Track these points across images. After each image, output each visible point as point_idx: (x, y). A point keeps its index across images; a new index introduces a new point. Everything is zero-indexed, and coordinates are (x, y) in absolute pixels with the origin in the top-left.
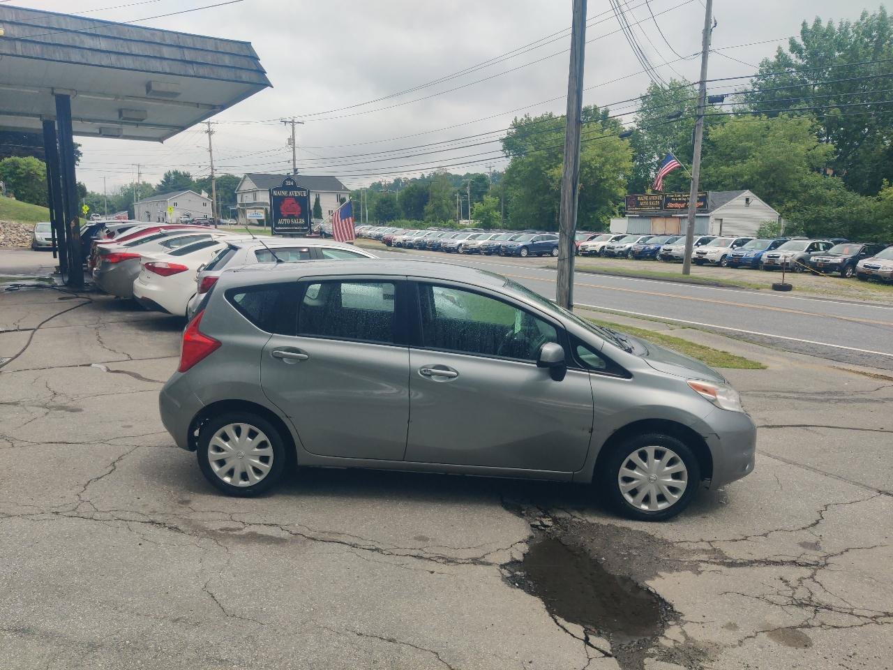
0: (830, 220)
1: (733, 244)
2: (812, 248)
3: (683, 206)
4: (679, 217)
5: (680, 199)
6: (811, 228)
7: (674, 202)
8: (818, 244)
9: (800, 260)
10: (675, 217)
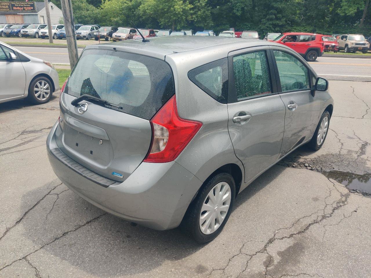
0: (86, 17)
1: (57, 28)
2: (92, 29)
3: (22, 9)
4: (22, 15)
5: (20, 5)
6: (80, 20)
7: (17, 7)
8: (93, 27)
9: (90, 34)
10: (19, 15)
